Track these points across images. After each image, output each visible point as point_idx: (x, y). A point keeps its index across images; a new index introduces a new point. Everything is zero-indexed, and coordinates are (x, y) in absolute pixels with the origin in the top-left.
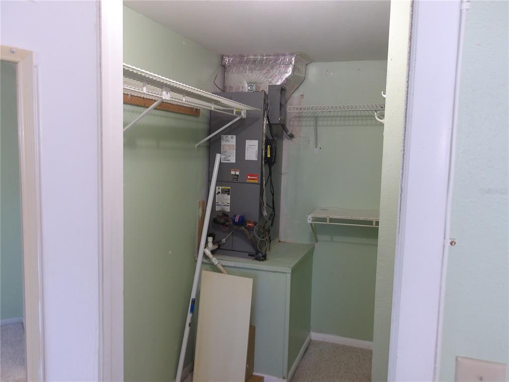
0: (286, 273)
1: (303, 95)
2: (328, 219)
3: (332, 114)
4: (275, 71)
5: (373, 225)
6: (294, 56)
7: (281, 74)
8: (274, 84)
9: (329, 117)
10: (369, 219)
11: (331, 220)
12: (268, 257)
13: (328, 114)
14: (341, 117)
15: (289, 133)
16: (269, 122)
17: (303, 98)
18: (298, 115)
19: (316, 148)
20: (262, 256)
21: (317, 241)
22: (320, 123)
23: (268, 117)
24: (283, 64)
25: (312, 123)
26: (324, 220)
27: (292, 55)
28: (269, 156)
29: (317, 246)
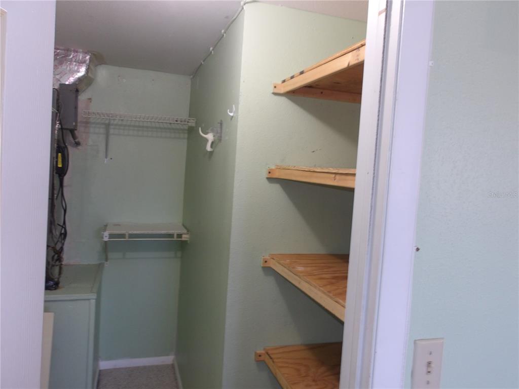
0: (89, 299)
1: (90, 99)
2: (127, 236)
3: (124, 123)
4: (64, 67)
5: (174, 238)
6: (88, 54)
7: (73, 72)
8: (63, 82)
9: (121, 125)
10: (171, 232)
11: (131, 236)
12: (60, 285)
13: (120, 123)
14: (134, 126)
15: (77, 140)
16: (61, 126)
17: (91, 102)
18: (85, 120)
19: (106, 157)
20: (55, 285)
21: (107, 260)
22: (112, 131)
23: (60, 120)
24: (75, 62)
25: (102, 131)
26: (123, 236)
27: (86, 53)
28: (60, 165)
29: (107, 264)
